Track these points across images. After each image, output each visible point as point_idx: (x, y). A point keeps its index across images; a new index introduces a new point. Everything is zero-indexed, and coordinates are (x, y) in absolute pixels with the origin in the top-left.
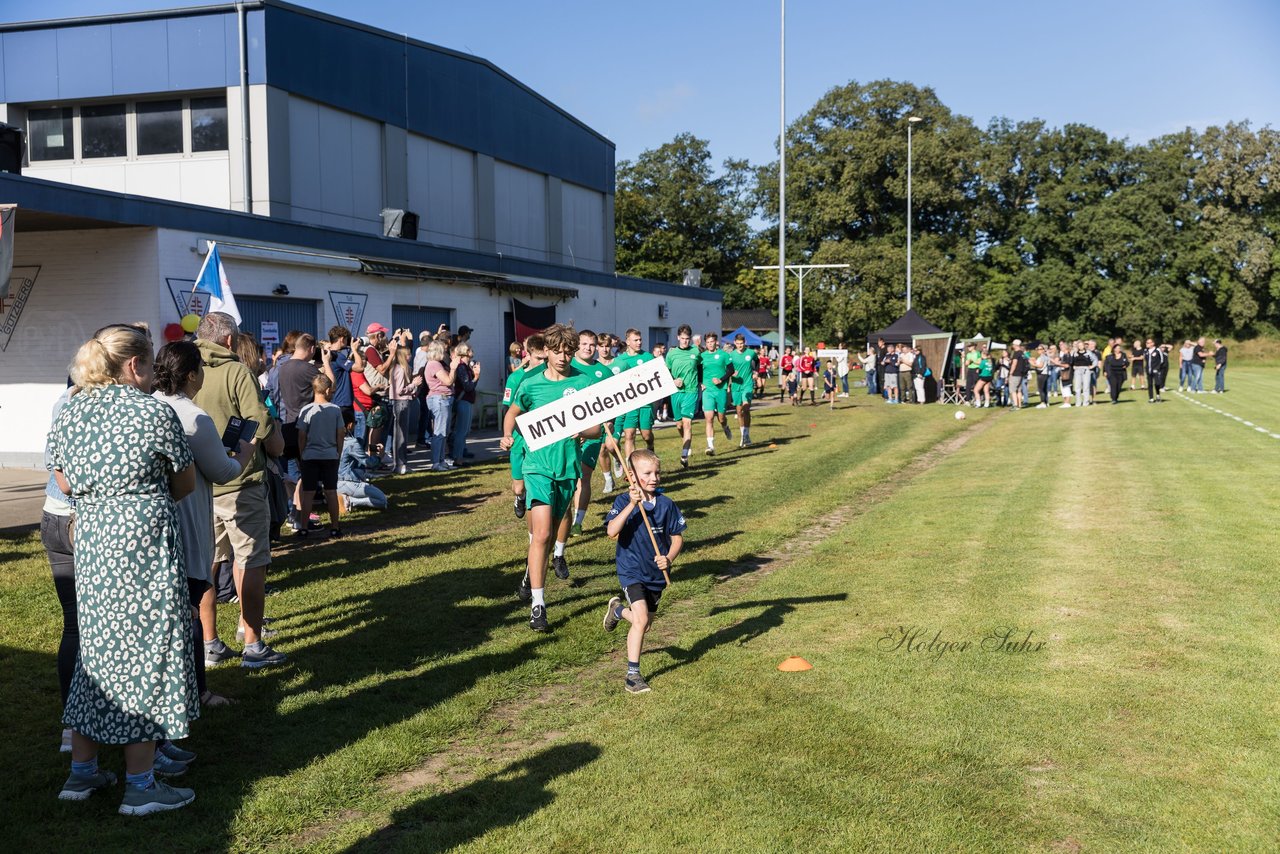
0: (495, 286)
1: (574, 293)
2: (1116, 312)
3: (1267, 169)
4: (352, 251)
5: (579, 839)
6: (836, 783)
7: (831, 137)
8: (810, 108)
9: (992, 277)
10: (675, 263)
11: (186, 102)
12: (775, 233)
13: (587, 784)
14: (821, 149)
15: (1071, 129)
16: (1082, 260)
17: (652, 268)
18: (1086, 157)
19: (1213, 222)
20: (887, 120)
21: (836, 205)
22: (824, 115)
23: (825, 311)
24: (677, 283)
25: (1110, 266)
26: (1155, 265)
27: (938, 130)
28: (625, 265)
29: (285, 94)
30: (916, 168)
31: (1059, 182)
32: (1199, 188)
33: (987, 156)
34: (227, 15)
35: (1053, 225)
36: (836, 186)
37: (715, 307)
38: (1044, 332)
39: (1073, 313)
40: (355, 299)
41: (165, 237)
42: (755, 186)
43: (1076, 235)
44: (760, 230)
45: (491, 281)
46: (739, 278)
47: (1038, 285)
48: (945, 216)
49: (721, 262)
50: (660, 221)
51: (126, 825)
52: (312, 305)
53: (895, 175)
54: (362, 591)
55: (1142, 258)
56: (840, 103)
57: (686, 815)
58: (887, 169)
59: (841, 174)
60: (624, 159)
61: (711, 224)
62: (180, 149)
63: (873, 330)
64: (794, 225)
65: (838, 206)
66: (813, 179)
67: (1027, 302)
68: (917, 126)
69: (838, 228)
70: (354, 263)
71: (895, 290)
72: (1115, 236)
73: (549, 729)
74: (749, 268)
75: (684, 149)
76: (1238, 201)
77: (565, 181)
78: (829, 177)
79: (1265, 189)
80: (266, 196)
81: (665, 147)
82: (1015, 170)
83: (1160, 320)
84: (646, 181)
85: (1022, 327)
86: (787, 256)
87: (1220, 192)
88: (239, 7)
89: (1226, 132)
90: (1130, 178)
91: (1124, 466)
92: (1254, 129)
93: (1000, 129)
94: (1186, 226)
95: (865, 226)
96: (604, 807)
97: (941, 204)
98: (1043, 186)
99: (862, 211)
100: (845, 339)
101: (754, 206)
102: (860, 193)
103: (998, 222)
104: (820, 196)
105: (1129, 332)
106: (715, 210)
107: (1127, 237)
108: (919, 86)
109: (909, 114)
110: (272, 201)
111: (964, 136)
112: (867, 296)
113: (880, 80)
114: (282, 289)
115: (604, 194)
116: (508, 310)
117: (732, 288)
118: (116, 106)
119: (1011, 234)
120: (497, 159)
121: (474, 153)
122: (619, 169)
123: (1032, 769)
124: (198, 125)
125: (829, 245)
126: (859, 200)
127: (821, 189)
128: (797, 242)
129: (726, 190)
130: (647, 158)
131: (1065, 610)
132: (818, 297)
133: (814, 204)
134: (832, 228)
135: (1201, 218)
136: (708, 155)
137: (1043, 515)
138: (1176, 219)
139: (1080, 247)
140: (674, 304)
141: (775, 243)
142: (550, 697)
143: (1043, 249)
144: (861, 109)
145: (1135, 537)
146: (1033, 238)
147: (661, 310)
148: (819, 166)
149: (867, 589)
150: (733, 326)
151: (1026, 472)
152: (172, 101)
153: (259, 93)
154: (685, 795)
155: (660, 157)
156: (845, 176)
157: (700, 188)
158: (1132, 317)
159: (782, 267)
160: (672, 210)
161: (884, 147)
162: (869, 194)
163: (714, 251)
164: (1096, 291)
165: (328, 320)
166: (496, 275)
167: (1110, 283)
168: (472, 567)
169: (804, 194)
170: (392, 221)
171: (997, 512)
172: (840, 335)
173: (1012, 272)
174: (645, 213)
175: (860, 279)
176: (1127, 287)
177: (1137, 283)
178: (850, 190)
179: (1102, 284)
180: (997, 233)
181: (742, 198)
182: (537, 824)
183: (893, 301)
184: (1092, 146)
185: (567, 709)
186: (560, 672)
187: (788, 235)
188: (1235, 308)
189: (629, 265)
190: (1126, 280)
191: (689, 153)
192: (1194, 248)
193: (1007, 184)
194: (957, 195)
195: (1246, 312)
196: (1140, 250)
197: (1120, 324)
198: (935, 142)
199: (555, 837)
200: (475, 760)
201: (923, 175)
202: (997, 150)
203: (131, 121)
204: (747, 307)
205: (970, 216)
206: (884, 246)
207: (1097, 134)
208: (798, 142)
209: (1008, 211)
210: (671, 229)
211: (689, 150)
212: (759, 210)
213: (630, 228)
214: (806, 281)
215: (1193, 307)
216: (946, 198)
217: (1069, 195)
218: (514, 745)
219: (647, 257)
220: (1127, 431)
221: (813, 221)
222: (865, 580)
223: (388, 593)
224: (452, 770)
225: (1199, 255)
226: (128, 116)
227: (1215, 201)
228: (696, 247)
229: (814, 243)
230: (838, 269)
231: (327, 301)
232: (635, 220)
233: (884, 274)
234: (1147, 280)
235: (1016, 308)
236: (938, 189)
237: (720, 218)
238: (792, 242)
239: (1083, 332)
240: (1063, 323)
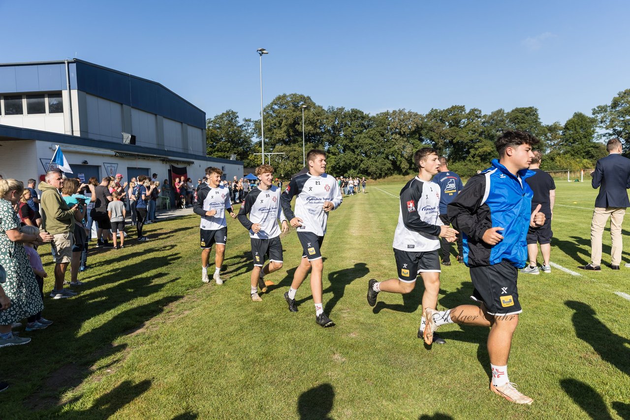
0: (164, 160)
1: (193, 163)
2: (368, 167)
3: (410, 124)
4: (112, 149)
5: (196, 346)
6: (281, 321)
7: (278, 111)
8: (271, 102)
9: (329, 157)
10: (228, 152)
11: (46, 95)
12: (260, 142)
13: (198, 328)
14: (275, 115)
15: (353, 110)
16: (357, 151)
17: (220, 154)
18: (357, 119)
19: (395, 140)
20: (296, 106)
21: (280, 134)
22: (276, 104)
23: (278, 168)
24: (228, 159)
25: (366, 153)
26: (379, 153)
27: (312, 110)
28: (210, 153)
29: (85, 93)
30: (305, 122)
31: (350, 127)
32: (391, 129)
33: (327, 118)
34: (61, 65)
35: (348, 140)
36: (280, 127)
37: (241, 167)
38: (346, 174)
39: (355, 168)
40: (113, 165)
41: (39, 144)
42: (253, 127)
43: (355, 144)
44: (256, 142)
45: (163, 159)
46: (250, 157)
47: (344, 159)
48: (315, 137)
49: (243, 152)
50: (222, 139)
51: (26, 356)
52: (97, 168)
53: (299, 124)
54: (118, 267)
55: (375, 151)
56: (281, 101)
57: (232, 335)
58: (296, 122)
59: (282, 123)
60: (209, 118)
61: (239, 140)
62: (44, 112)
63: (293, 174)
64: (267, 140)
65: (281, 134)
66: (273, 125)
67: (341, 165)
68: (305, 108)
69: (281, 141)
70: (113, 153)
71: (300, 161)
72: (367, 144)
73: (185, 310)
74: (252, 154)
75: (229, 114)
76: (402, 133)
77: (189, 125)
78: (278, 124)
79: (410, 130)
80: (78, 129)
81: (223, 113)
82: (336, 123)
83: (381, 170)
84: (217, 125)
85: (340, 172)
86: (264, 150)
87: (397, 130)
88: (66, 62)
89: (398, 112)
90: (371, 126)
91: (371, 215)
92: (406, 111)
93: (331, 110)
94: (388, 141)
95: (290, 140)
96: (204, 335)
97: (313, 133)
98: (345, 128)
99: (289, 136)
100: (284, 177)
101: (253, 134)
102: (288, 130)
103: (331, 139)
104: (275, 131)
105: (372, 174)
106: (240, 135)
107: (370, 144)
108: (306, 96)
109: (303, 105)
110: (81, 131)
111: (320, 112)
112: (291, 163)
113: (293, 93)
114: (85, 162)
115: (202, 129)
116: (169, 169)
117: (247, 160)
118: (19, 96)
119: (335, 143)
120: (164, 117)
121: (156, 115)
122: (207, 121)
123: (343, 311)
124: (52, 104)
125: (278, 146)
126: (287, 132)
127: (275, 128)
128: (268, 145)
129: (244, 128)
130: (217, 117)
131: (353, 261)
132: (275, 164)
133: (273, 133)
134: (279, 141)
135: (392, 138)
136: (238, 117)
137: (346, 231)
138: (385, 138)
139: (356, 147)
140: (227, 166)
141: (261, 146)
142: (186, 299)
143: (346, 148)
144: (287, 103)
145: (374, 237)
146: (342, 144)
147: (223, 168)
148: (274, 121)
149: (292, 257)
150: (248, 173)
151: (341, 218)
152: (41, 95)
153: (75, 93)
154: (232, 328)
155: (221, 117)
156: (283, 124)
157: (235, 128)
158: (372, 169)
159: (263, 154)
160: (226, 135)
161: (295, 115)
162: (291, 130)
163: (240, 149)
164: (362, 161)
165: (103, 174)
166: (165, 157)
167: (366, 159)
168: (158, 256)
169: (270, 130)
170: (127, 139)
171: (332, 231)
172: (283, 176)
173: (336, 155)
174: (217, 136)
175: (289, 157)
176: (371, 160)
177: (374, 158)
178: (285, 129)
179: (364, 159)
180: (331, 143)
181: (249, 131)
182: (181, 342)
183: (299, 165)
184: (359, 115)
185: (191, 303)
186: (189, 291)
187: (265, 143)
188: (403, 166)
189: (212, 153)
190: (370, 158)
191: (231, 116)
192: (390, 148)
193: (334, 127)
194: (318, 131)
195: (406, 167)
196: (374, 148)
197: (369, 171)
198: (311, 114)
199: (187, 347)
200: (159, 323)
201: (307, 124)
202: (330, 117)
203: (25, 102)
204: (252, 167)
205: (323, 137)
206: (296, 147)
207: (361, 112)
208: (267, 113)
209: (334, 136)
210: (226, 141)
211: (231, 115)
212: (255, 135)
213: (212, 141)
214: (271, 158)
215: (390, 166)
216: (315, 132)
217: (353, 131)
218: (173, 316)
219: (218, 151)
220: (371, 204)
221: (273, 139)
222: (291, 255)
223: (127, 267)
224: (151, 326)
225: (392, 150)
226: (23, 100)
227: (396, 133)
228: (234, 147)
229: (274, 146)
230: (281, 154)
231: (103, 166)
232: (214, 138)
233: (296, 156)
234: (377, 157)
235: (338, 167)
236: (313, 129)
237: (242, 138)
238: (266, 145)
239: (358, 174)
240: (352, 171)
